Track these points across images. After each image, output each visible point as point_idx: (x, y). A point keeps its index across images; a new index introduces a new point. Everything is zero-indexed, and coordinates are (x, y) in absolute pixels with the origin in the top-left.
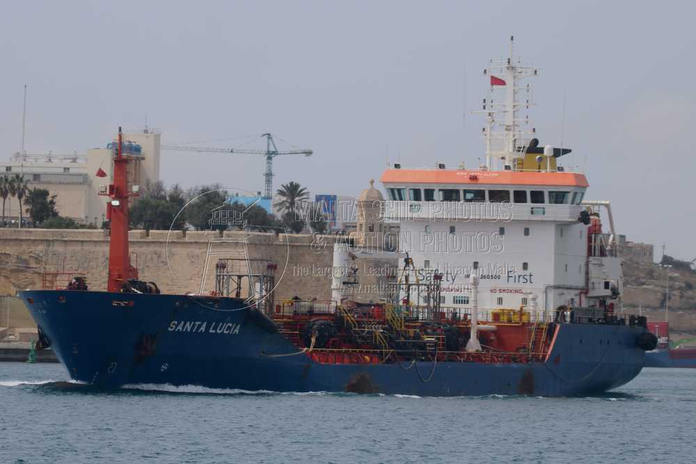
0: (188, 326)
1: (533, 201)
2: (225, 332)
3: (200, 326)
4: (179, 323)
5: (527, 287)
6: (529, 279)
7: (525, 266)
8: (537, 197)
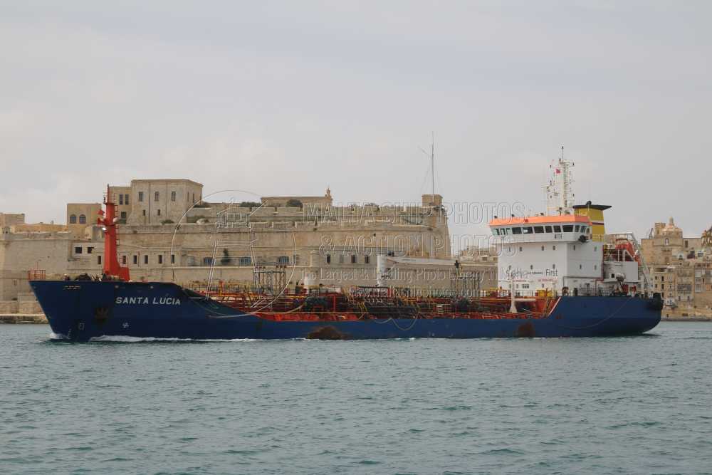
0: (133, 300)
1: (555, 231)
2: (167, 303)
3: (142, 301)
4: (124, 299)
5: (555, 278)
6: (555, 273)
7: (554, 266)
8: (557, 229)
